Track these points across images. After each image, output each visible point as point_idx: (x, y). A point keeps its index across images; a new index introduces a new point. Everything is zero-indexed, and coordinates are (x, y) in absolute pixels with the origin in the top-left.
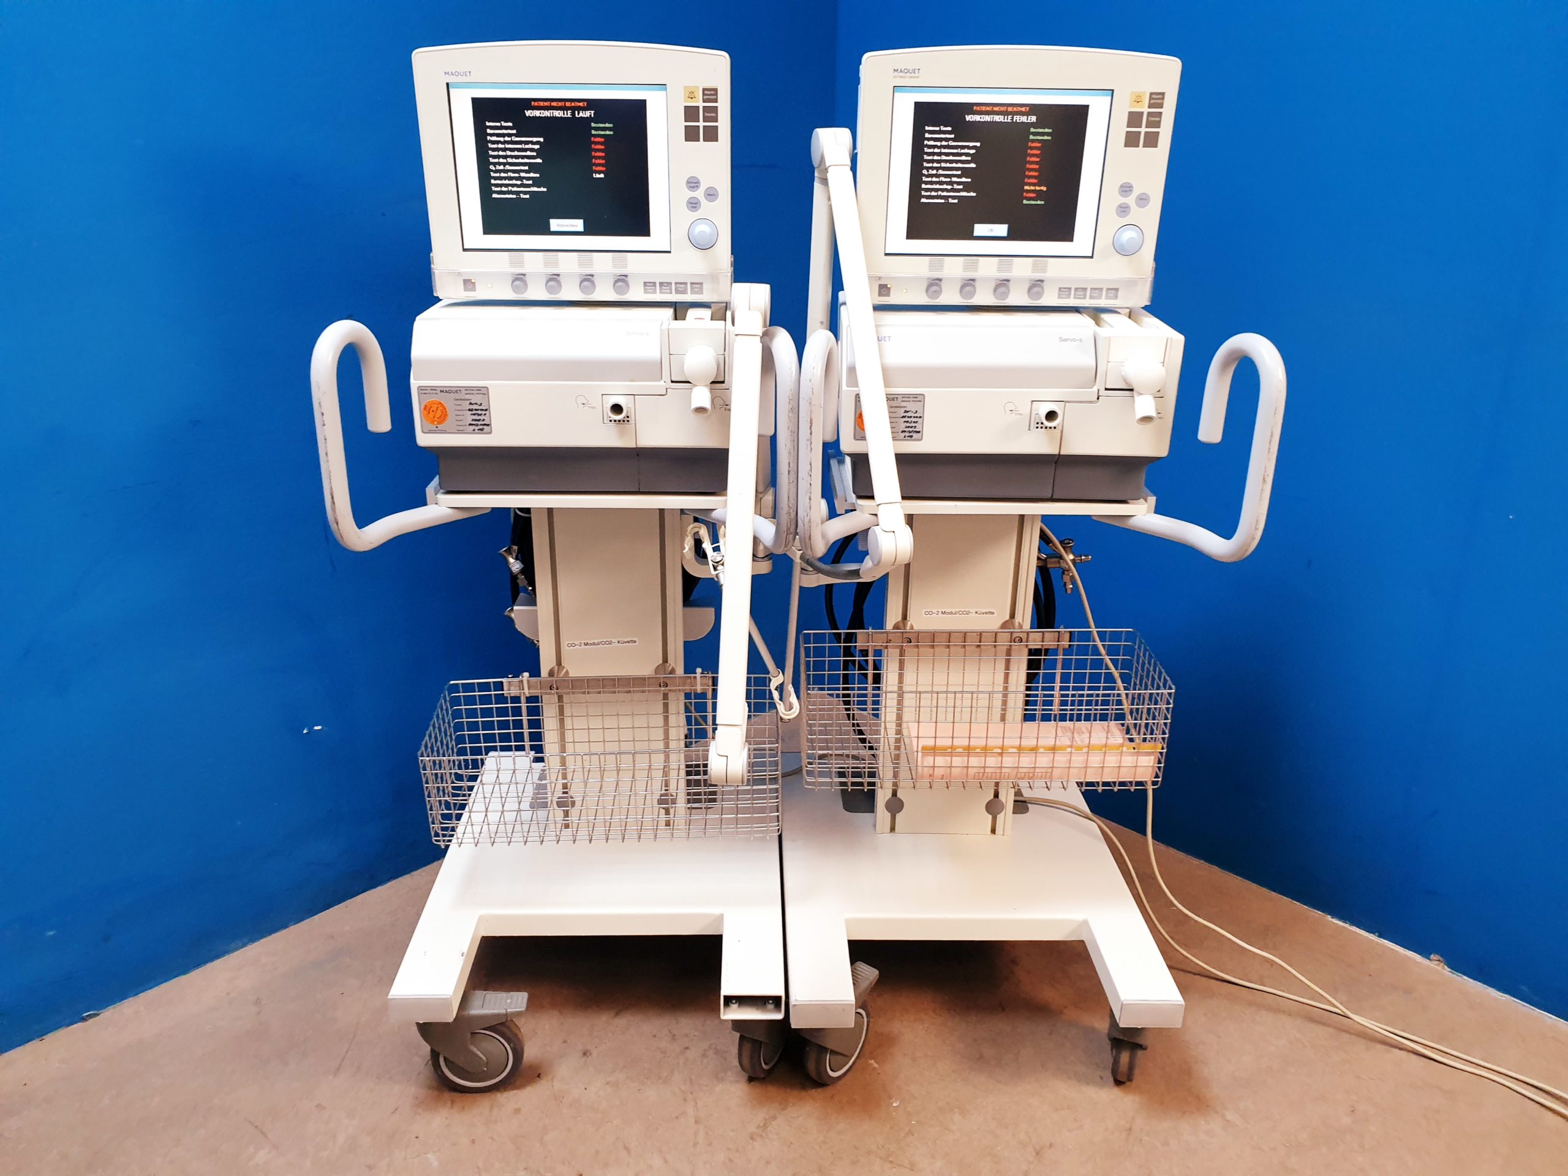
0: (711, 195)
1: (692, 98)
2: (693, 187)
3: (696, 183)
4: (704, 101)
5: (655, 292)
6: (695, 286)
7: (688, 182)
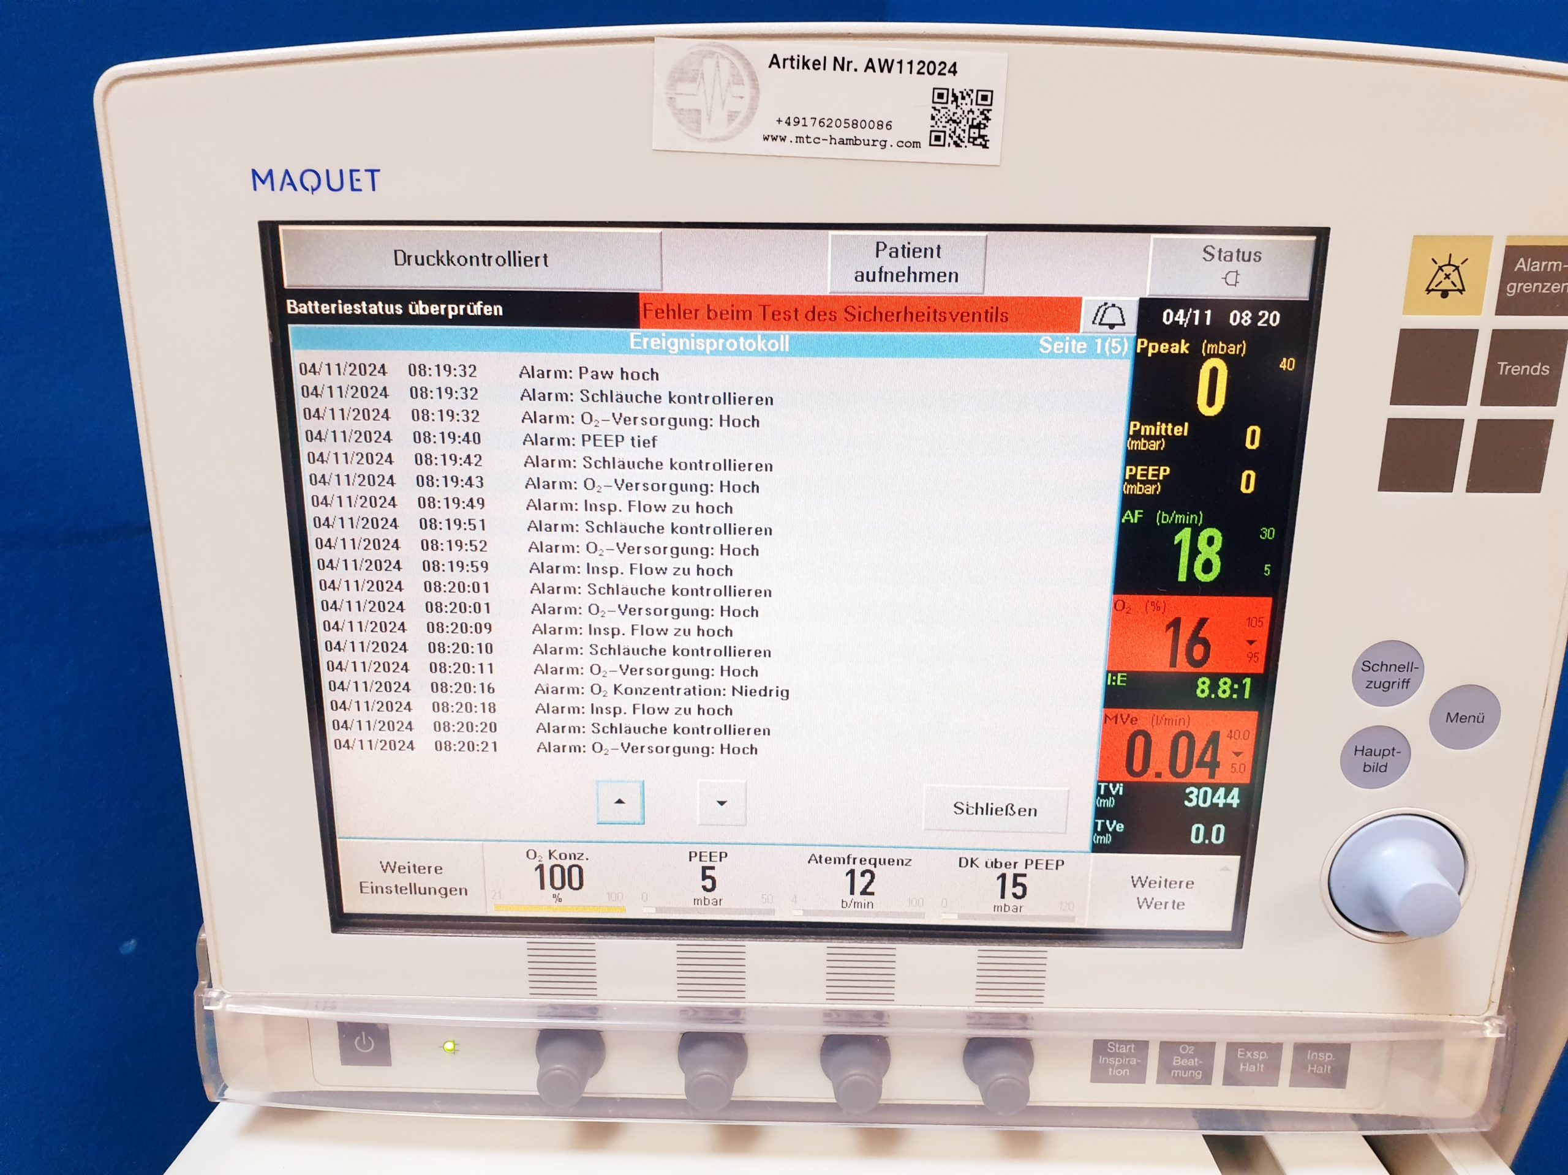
0: (1463, 719)
1: (1445, 294)
2: (1387, 686)
3: (1400, 668)
4: (1504, 307)
5: (1138, 1075)
6: (1310, 1055)
7: (1366, 665)
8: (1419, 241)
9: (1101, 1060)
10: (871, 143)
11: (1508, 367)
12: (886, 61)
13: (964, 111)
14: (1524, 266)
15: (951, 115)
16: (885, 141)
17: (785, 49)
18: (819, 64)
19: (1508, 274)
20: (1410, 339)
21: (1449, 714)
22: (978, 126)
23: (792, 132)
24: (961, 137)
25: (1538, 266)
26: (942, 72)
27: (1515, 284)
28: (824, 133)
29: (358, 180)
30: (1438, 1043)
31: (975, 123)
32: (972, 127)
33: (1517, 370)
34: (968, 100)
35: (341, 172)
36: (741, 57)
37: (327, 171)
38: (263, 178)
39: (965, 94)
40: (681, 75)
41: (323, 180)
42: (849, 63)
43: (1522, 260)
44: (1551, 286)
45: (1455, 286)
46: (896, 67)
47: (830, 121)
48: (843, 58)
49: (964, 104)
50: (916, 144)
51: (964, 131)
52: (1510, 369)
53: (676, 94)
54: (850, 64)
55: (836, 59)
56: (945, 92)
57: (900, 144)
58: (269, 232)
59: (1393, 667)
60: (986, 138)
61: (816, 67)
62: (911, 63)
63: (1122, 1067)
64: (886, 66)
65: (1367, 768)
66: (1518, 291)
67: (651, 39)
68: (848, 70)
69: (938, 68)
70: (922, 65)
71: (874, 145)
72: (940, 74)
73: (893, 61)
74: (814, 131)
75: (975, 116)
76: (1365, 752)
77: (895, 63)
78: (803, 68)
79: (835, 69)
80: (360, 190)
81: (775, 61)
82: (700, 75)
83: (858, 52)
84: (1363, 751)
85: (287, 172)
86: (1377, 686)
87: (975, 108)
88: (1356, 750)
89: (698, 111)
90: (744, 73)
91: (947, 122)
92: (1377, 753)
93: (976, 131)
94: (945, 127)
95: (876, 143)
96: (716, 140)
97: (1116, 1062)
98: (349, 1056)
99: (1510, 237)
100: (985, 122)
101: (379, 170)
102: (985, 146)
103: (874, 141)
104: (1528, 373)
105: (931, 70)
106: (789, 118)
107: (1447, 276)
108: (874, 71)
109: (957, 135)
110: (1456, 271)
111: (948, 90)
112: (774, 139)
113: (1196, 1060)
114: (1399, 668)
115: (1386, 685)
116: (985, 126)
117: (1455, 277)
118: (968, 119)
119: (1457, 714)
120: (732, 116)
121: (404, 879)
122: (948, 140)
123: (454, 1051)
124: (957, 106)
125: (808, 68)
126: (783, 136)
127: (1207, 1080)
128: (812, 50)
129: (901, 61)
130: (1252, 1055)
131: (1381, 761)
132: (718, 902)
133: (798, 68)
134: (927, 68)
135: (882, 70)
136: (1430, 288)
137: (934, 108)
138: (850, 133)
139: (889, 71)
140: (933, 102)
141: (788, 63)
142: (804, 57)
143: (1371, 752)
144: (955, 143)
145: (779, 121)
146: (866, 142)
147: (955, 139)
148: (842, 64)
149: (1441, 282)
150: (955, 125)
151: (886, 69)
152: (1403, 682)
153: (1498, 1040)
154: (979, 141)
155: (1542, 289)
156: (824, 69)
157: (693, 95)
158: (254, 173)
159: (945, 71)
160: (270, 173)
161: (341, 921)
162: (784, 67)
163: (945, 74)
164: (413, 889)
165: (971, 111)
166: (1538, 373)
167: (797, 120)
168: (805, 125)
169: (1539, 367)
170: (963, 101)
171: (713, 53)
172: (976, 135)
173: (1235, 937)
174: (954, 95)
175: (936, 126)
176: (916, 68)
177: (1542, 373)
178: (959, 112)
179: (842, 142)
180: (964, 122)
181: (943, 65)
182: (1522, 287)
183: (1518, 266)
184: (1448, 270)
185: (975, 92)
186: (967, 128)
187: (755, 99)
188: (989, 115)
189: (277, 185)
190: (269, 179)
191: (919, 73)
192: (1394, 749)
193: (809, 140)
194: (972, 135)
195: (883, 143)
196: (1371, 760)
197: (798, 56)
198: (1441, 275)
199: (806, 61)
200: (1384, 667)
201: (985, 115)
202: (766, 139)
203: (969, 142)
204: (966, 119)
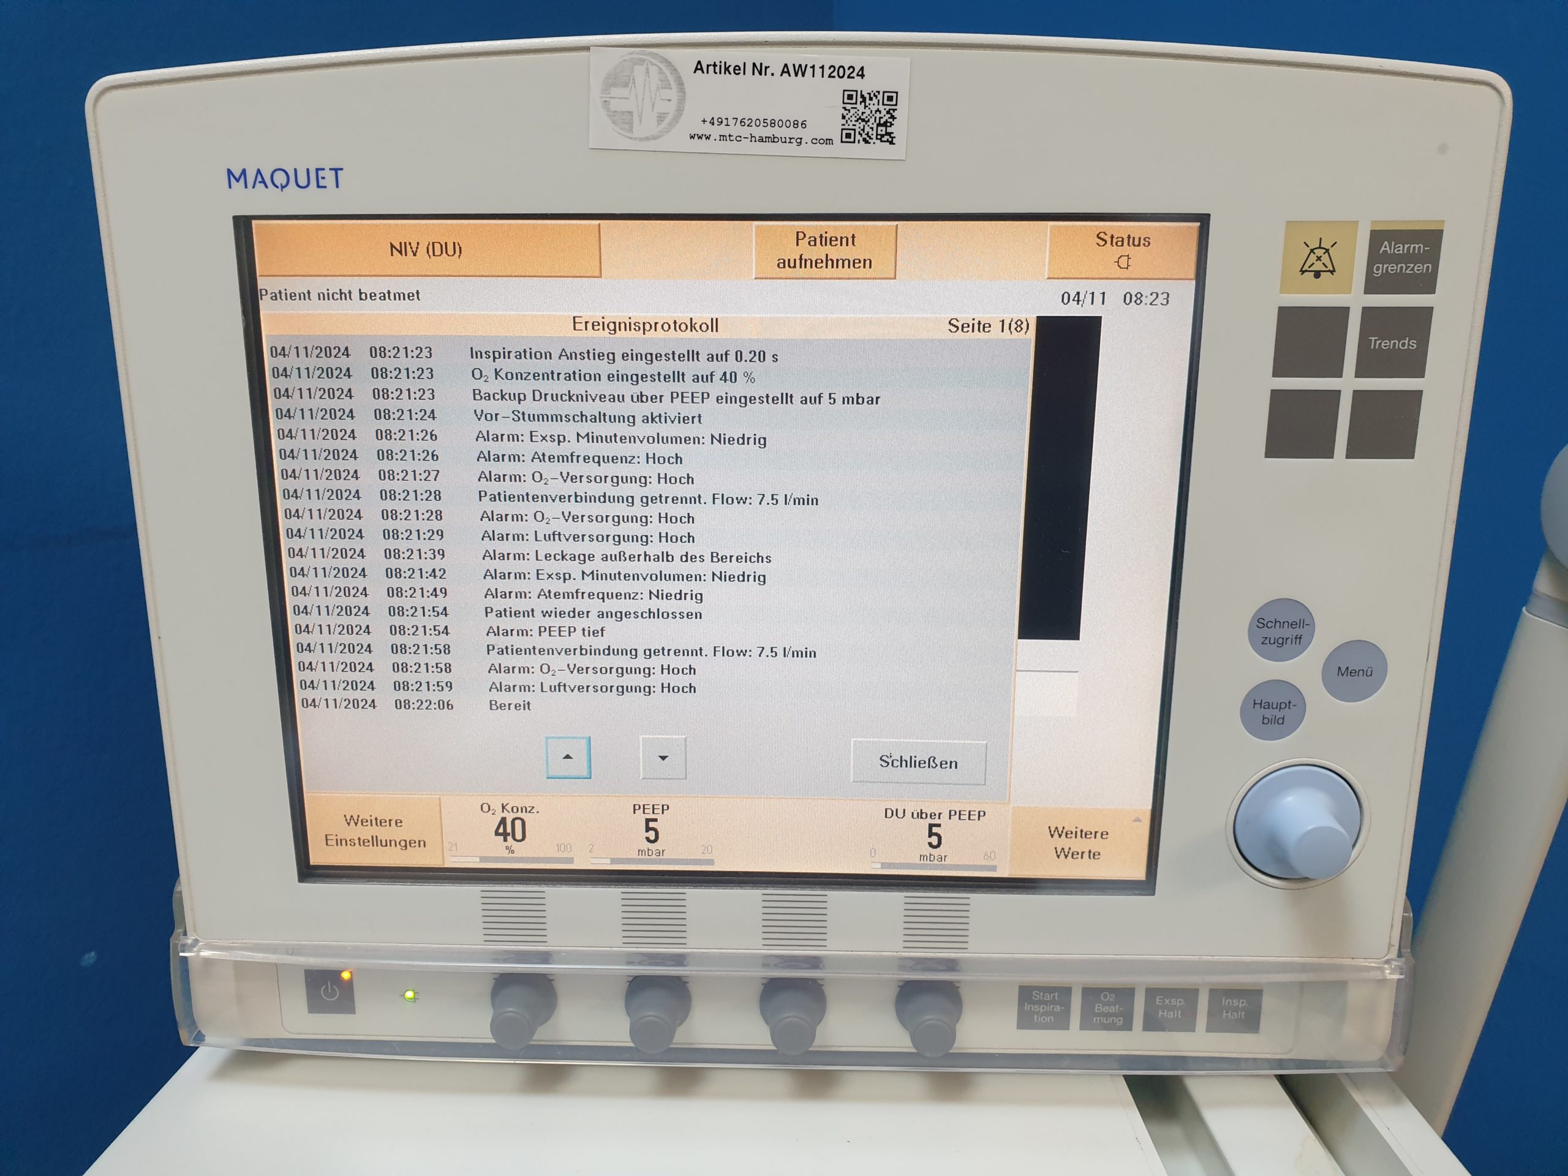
8: (1291, 226)
9: (1027, 1007)
10: (788, 140)
11: (1378, 342)
12: (800, 66)
13: (871, 111)
14: (1388, 249)
15: (860, 115)
16: (801, 139)
17: (708, 56)
18: (740, 69)
19: (1374, 256)
20: (1288, 317)
21: (1339, 668)
22: (885, 124)
23: (716, 131)
24: (870, 134)
25: (1401, 248)
26: (851, 75)
27: (1381, 266)
28: (745, 131)
29: (323, 178)
30: (1342, 985)
31: (882, 121)
32: (879, 125)
33: (1386, 344)
34: (875, 101)
35: (308, 170)
36: (668, 63)
37: (295, 170)
38: (237, 177)
39: (872, 95)
40: (616, 80)
41: (290, 179)
42: (766, 68)
43: (1386, 243)
44: (1414, 267)
45: (1326, 267)
46: (809, 71)
47: (750, 121)
48: (761, 64)
49: (872, 105)
50: (829, 141)
51: (872, 128)
52: (1380, 344)
53: (610, 98)
54: (768, 70)
55: (754, 65)
56: (854, 93)
57: (814, 141)
58: (243, 226)
59: (1286, 624)
60: (892, 135)
61: (737, 72)
62: (822, 67)
63: (1046, 1014)
64: (800, 70)
65: (1266, 721)
66: (1384, 272)
67: (587, 48)
68: (766, 74)
69: (848, 72)
70: (832, 69)
71: (790, 142)
72: (849, 77)
73: (806, 65)
74: (736, 130)
75: (882, 115)
76: (1263, 705)
77: (808, 67)
78: (725, 73)
79: (753, 74)
80: (325, 187)
81: (699, 67)
82: (631, 81)
83: (775, 59)
84: (1261, 704)
85: (259, 171)
86: (1272, 641)
87: (881, 108)
88: (1255, 704)
89: (631, 113)
90: (671, 78)
91: (857, 121)
92: (1275, 706)
93: (884, 128)
94: (855, 125)
95: (792, 141)
96: (647, 139)
97: (1041, 1009)
98: (316, 1005)
99: (1373, 222)
100: (891, 120)
101: (342, 169)
102: (891, 143)
103: (790, 139)
104: (1397, 347)
105: (841, 74)
106: (713, 118)
107: (1319, 258)
108: (790, 75)
109: (866, 132)
110: (1327, 254)
111: (857, 91)
112: (700, 138)
113: (1117, 1006)
114: (1292, 625)
115: (1280, 641)
116: (892, 124)
117: (1325, 258)
118: (875, 118)
119: (1348, 668)
120: (661, 118)
121: (366, 832)
122: (858, 137)
123: (415, 999)
124: (866, 107)
125: (730, 73)
126: (708, 135)
127: (1128, 1026)
128: (733, 57)
129: (814, 66)
130: (1170, 1002)
131: (1279, 715)
132: (660, 853)
133: (720, 73)
134: (838, 72)
135: (796, 75)
136: (1304, 269)
137: (845, 108)
138: (768, 132)
139: (803, 75)
140: (844, 103)
141: (711, 68)
142: (725, 63)
143: (1269, 706)
144: (864, 140)
145: (704, 121)
146: (784, 140)
147: (864, 136)
148: (760, 69)
149: (1313, 264)
150: (864, 123)
151: (800, 73)
152: (1296, 638)
153: (1399, 980)
154: (885, 138)
155: (1406, 270)
156: (744, 74)
157: (626, 98)
158: (230, 172)
159: (854, 75)
160: (244, 172)
161: (308, 872)
162: (708, 73)
163: (853, 78)
164: (375, 841)
165: (878, 111)
166: (1406, 347)
167: (720, 120)
168: (727, 125)
169: (1407, 342)
170: (871, 102)
171: (642, 61)
172: (884, 133)
173: (1147, 885)
174: (862, 96)
175: (847, 125)
176: (827, 72)
177: (1410, 347)
178: (868, 111)
179: (761, 140)
180: (872, 120)
181: (851, 70)
182: (1387, 267)
183: (1383, 249)
184: (1320, 252)
185: (881, 93)
186: (875, 126)
187: (682, 100)
188: (895, 114)
189: (250, 183)
190: (243, 177)
191: (830, 76)
192: (1290, 702)
193: (732, 138)
194: (879, 132)
195: (799, 141)
196: (1269, 713)
197: (721, 62)
198: (1313, 258)
199: (727, 66)
200: (1278, 624)
201: (891, 114)
202: (692, 137)
203: (877, 139)
204: (873, 118)
